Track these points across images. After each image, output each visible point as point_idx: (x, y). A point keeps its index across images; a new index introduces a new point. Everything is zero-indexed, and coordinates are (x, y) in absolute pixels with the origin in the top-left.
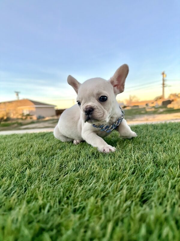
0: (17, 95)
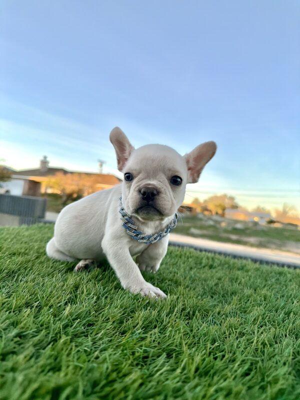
0: (101, 166)
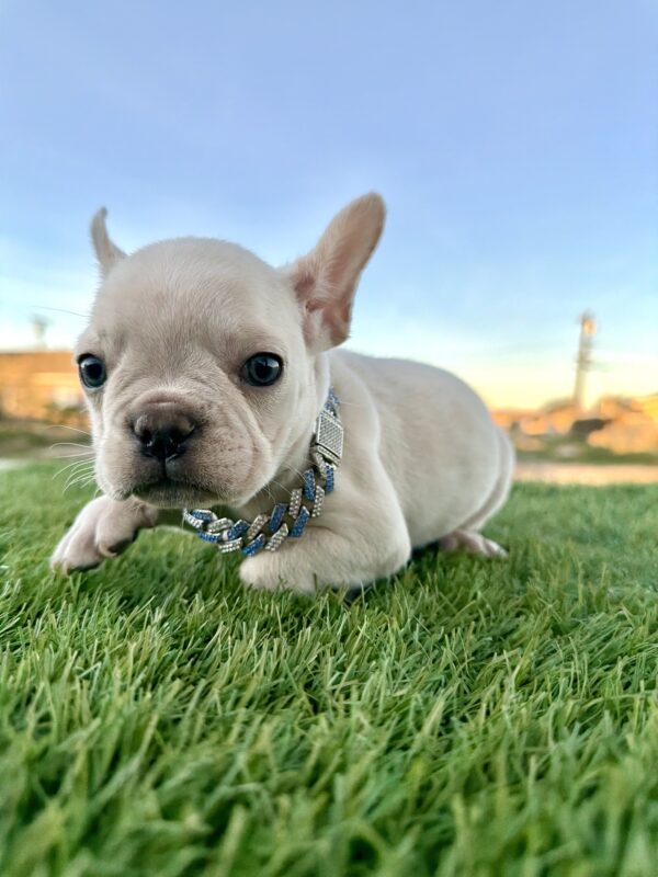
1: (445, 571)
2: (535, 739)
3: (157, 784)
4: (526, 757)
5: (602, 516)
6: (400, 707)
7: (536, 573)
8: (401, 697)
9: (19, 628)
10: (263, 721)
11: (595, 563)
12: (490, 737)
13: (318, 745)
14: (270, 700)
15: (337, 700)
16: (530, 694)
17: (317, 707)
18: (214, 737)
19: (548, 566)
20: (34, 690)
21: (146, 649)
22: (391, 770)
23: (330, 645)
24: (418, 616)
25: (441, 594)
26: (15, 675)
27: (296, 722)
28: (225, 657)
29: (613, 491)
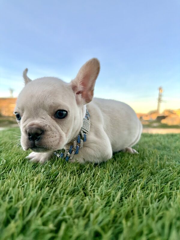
1: (121, 158)
2: (146, 203)
3: (42, 216)
4: (143, 208)
5: (165, 142)
6: (108, 195)
7: (146, 158)
8: (109, 192)
9: (5, 173)
10: (71, 198)
11: (163, 155)
12: (133, 203)
13: (86, 205)
14: (73, 193)
15: (91, 193)
16: (144, 191)
17: (86, 195)
18: (57, 203)
19: (150, 156)
20: (8, 190)
21: (39, 179)
22: (106, 212)
23: (90, 178)
24: (114, 170)
25: (120, 164)
26: (3, 186)
27: (80, 199)
28: (61, 181)
29: (168, 136)
